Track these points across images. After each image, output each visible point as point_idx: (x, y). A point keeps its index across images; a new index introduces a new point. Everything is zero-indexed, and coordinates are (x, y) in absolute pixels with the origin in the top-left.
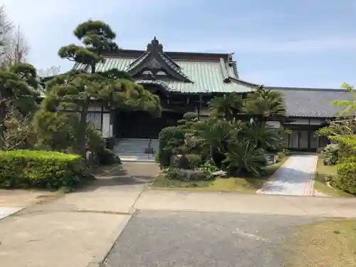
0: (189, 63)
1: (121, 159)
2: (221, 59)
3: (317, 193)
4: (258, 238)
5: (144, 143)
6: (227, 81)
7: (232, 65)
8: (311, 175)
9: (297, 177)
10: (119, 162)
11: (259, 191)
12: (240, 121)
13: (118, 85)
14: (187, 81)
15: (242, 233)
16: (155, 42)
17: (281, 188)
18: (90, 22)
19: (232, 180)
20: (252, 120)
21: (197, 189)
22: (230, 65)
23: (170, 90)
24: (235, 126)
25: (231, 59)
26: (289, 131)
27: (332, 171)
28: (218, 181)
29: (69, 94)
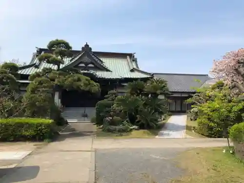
0: (108, 59)
1: (68, 121)
2: (128, 57)
3: (188, 136)
4: (162, 158)
5: (81, 110)
6: (132, 71)
7: (135, 60)
8: (184, 127)
9: (176, 128)
10: (67, 123)
11: (157, 137)
12: (144, 97)
13: (76, 78)
14: (108, 70)
15: (154, 156)
16: (87, 46)
17: (168, 135)
18: (57, 40)
19: (142, 131)
20: (150, 96)
21: (123, 137)
22: (133, 60)
23: (99, 77)
24: (141, 100)
25: (134, 57)
26: (170, 101)
27: (195, 124)
28: (134, 132)
29: (45, 83)
